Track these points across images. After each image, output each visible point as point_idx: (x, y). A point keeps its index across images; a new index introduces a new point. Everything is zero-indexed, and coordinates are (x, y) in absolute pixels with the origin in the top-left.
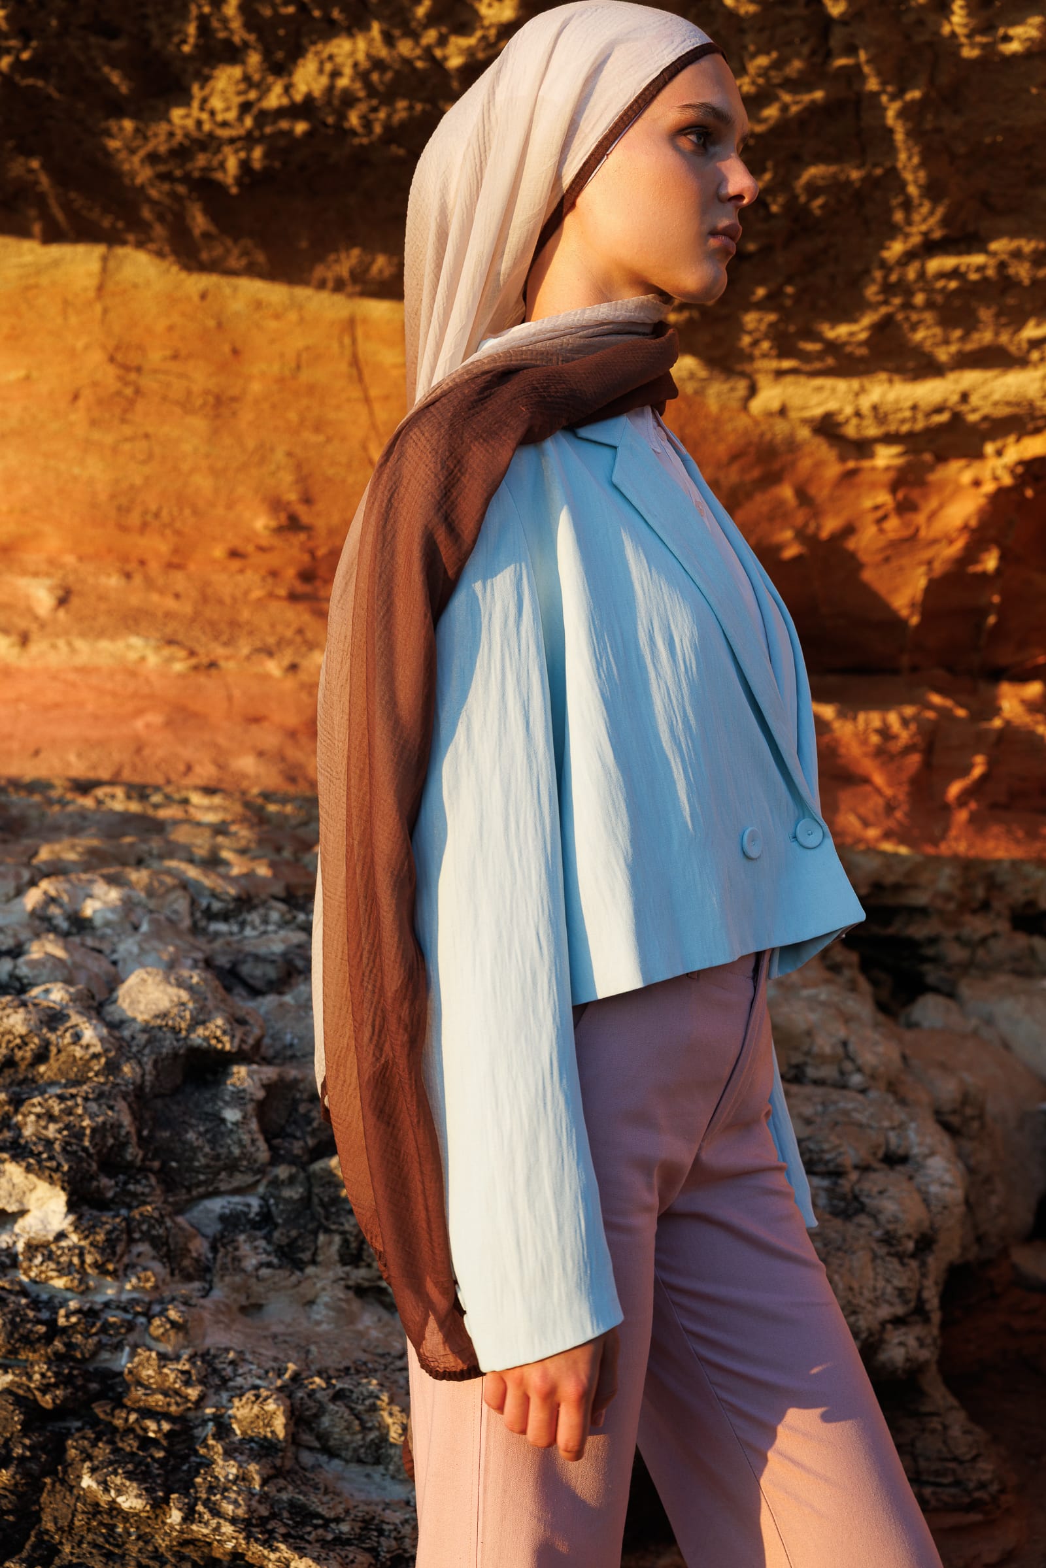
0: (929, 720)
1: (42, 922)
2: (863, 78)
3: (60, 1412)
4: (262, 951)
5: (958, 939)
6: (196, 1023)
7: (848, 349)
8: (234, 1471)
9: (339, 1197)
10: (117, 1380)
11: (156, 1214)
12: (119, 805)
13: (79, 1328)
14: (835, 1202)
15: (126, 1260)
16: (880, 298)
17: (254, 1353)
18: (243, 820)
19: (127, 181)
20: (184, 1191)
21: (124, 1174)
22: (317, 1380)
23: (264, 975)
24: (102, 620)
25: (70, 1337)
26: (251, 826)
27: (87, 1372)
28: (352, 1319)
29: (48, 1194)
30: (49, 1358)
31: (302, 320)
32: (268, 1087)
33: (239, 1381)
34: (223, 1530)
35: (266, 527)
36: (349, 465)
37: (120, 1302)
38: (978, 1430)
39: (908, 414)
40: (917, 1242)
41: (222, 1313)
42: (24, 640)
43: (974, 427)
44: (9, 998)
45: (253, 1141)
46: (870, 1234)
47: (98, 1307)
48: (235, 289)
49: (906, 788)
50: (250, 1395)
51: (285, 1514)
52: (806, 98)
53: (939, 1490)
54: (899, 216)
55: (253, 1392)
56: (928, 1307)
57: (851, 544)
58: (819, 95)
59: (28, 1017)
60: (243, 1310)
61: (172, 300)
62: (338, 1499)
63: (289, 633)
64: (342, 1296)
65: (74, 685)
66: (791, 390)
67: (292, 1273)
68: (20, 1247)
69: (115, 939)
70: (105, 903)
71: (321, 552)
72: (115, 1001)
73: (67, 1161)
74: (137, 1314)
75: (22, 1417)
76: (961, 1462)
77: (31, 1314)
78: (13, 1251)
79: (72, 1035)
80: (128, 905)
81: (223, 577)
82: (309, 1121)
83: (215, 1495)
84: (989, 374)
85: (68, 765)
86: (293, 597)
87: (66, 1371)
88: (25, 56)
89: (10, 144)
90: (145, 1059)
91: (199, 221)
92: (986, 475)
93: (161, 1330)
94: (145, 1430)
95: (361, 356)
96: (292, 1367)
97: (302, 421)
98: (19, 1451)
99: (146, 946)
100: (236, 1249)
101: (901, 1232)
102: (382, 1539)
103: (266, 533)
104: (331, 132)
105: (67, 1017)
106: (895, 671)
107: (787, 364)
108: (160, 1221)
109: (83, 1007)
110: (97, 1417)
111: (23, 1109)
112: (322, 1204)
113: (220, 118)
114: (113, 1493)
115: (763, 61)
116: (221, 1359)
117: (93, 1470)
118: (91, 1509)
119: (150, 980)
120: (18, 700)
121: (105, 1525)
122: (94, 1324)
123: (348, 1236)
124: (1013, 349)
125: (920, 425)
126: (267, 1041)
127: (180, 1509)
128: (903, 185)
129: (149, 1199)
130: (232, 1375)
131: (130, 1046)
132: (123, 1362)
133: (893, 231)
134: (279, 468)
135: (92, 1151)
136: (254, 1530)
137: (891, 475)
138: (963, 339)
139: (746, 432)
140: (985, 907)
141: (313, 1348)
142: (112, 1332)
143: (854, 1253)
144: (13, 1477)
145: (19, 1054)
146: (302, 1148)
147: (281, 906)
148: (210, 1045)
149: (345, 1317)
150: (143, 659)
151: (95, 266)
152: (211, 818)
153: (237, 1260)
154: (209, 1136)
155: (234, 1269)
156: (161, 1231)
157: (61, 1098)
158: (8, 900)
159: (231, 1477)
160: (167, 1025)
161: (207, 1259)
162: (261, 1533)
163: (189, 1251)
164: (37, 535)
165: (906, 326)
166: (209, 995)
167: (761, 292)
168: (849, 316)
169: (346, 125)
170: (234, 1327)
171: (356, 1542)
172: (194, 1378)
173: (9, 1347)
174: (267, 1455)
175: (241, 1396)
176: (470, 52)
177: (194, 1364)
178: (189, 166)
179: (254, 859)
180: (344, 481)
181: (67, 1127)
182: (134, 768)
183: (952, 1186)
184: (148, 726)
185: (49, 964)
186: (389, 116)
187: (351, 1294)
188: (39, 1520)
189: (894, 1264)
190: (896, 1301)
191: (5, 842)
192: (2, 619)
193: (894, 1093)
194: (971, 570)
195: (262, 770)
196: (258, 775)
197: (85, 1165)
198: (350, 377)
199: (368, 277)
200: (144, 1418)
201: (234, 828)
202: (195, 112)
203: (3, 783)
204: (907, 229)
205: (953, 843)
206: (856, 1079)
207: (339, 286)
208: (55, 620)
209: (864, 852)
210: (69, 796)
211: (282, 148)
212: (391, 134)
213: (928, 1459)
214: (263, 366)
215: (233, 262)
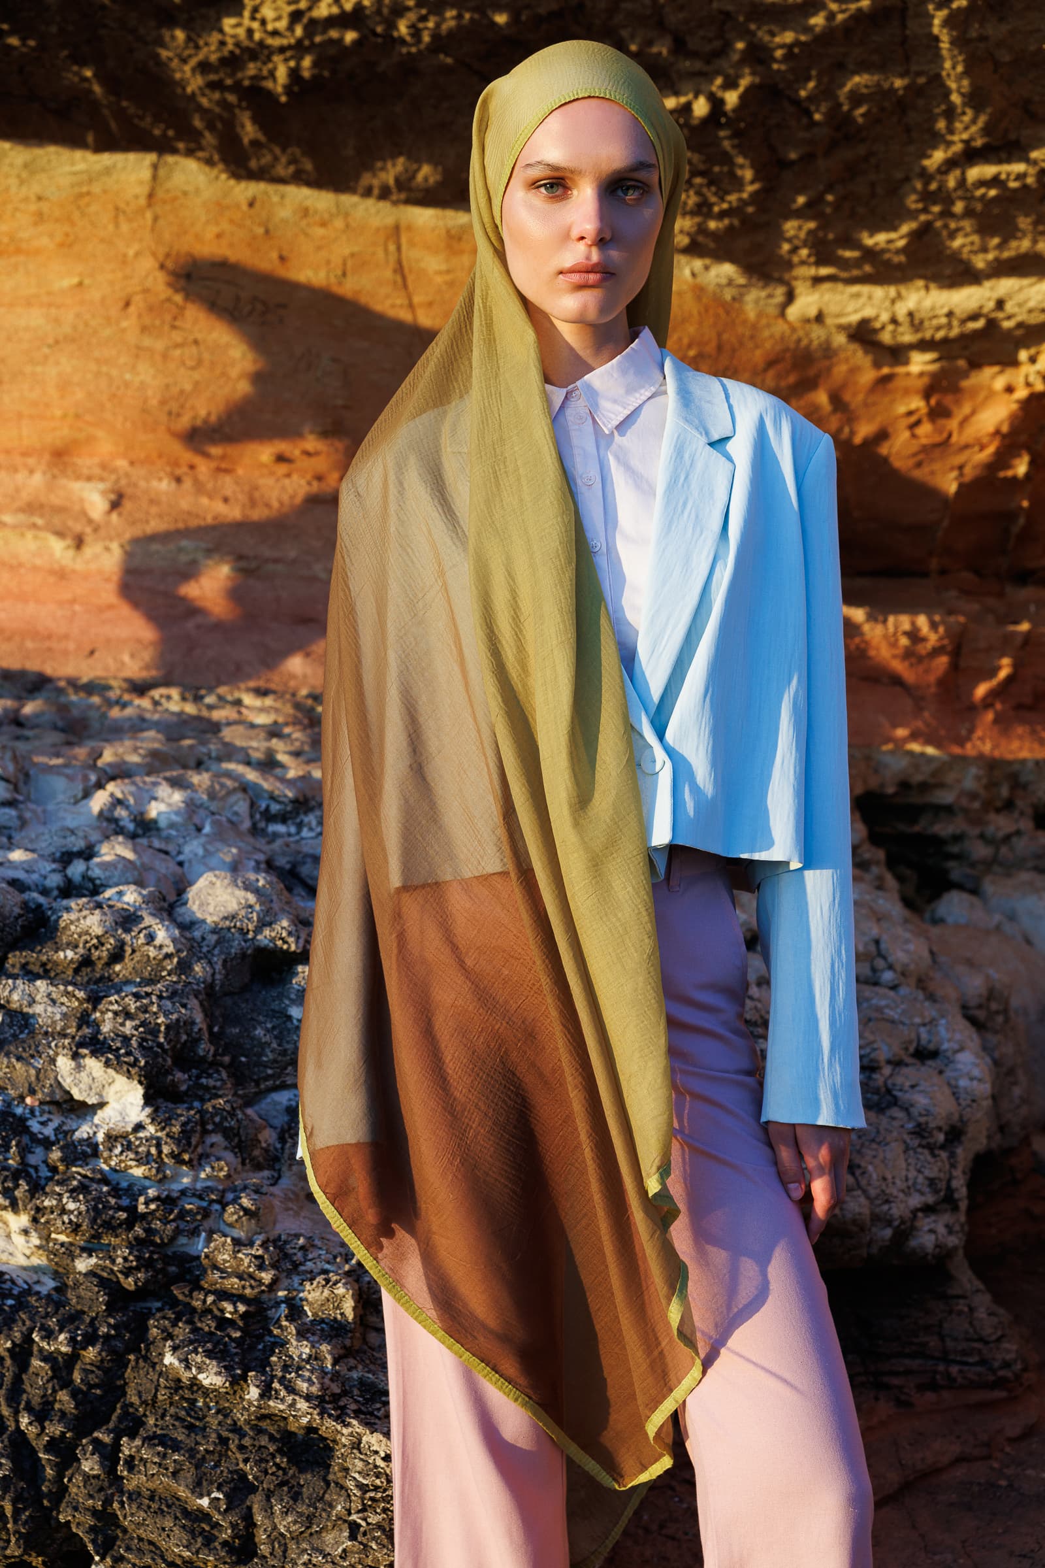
0: (957, 624)
1: (110, 824)
3: (142, 1293)
5: (982, 836)
6: (263, 924)
7: (887, 256)
8: (307, 1350)
10: (194, 1263)
11: (228, 1107)
12: (174, 706)
13: (158, 1215)
14: (869, 1095)
15: (200, 1150)
16: (920, 206)
17: (322, 1238)
18: (295, 722)
19: (179, 91)
20: (253, 1084)
21: (196, 1068)
24: (154, 523)
25: (149, 1223)
26: (304, 729)
27: (167, 1256)
29: (126, 1088)
30: (130, 1243)
31: (347, 226)
33: (310, 1265)
34: (298, 1406)
35: (312, 432)
37: (196, 1190)
38: (1001, 1311)
39: (944, 320)
40: (946, 1134)
41: (290, 1199)
42: (79, 543)
43: (1009, 333)
44: (84, 900)
46: (902, 1126)
47: (175, 1195)
48: (283, 197)
49: (933, 689)
50: (320, 1279)
51: (356, 1392)
52: (852, 6)
53: (966, 1368)
54: (941, 125)
55: (323, 1276)
56: (956, 1196)
57: (884, 450)
58: (865, 3)
59: (104, 918)
61: (220, 207)
66: (827, 297)
68: (100, 1137)
69: (181, 841)
70: (169, 805)
72: (186, 903)
73: (144, 1056)
74: (212, 1201)
75: (106, 1298)
76: (986, 1343)
77: (113, 1201)
78: (94, 1141)
79: (146, 936)
80: (192, 806)
81: (270, 481)
83: (290, 1373)
84: (1025, 282)
85: (123, 664)
87: (147, 1255)
89: (65, 53)
90: (215, 959)
91: (249, 130)
92: (1020, 381)
93: (235, 1217)
94: (222, 1311)
95: (405, 263)
98: (104, 1330)
99: (211, 848)
101: (932, 1125)
103: (312, 438)
104: (380, 40)
105: (140, 919)
106: (925, 574)
107: (824, 271)
108: (232, 1114)
109: (155, 909)
110: (176, 1298)
111: (101, 1007)
113: (270, 27)
114: (194, 1370)
116: (292, 1245)
117: (175, 1349)
118: (172, 1384)
119: (218, 883)
120: (73, 601)
121: (187, 1400)
122: (171, 1212)
125: (955, 332)
127: (257, 1386)
128: (947, 92)
129: (220, 1093)
130: (302, 1260)
131: (201, 947)
132: (200, 1246)
133: (936, 140)
134: (325, 374)
135: (167, 1047)
136: (327, 1406)
137: (926, 380)
138: (1000, 247)
139: (783, 338)
140: (1008, 806)
142: (188, 1219)
143: (887, 1144)
144: (99, 1353)
145: (96, 954)
148: (275, 944)
150: (194, 561)
151: (146, 174)
152: (262, 719)
154: (276, 1032)
156: (233, 1123)
157: (137, 996)
158: (76, 802)
159: (304, 1356)
160: (235, 927)
161: (276, 1149)
162: (334, 1409)
163: (260, 1142)
164: (90, 440)
165: (945, 233)
166: (274, 898)
167: (801, 200)
168: (888, 224)
169: (395, 34)
170: (303, 1214)
172: (267, 1262)
173: (93, 1232)
174: (337, 1336)
175: (312, 1280)
177: (266, 1249)
178: (240, 75)
179: (309, 761)
181: (143, 1024)
183: (980, 1080)
185: (120, 866)
186: (438, 25)
188: (124, 1394)
189: (925, 1155)
190: (927, 1190)
191: (69, 744)
192: (57, 521)
193: (924, 989)
194: (1002, 474)
195: (309, 671)
196: (305, 676)
197: (160, 1060)
198: (395, 282)
199: (413, 184)
200: (221, 1300)
201: (287, 730)
202: (246, 21)
203: (62, 684)
204: (949, 138)
205: (979, 743)
206: (888, 976)
207: (385, 194)
208: (108, 523)
209: (892, 752)
210: (126, 697)
211: (331, 55)
212: (440, 42)
213: (955, 1339)
214: (310, 273)
215: (281, 171)
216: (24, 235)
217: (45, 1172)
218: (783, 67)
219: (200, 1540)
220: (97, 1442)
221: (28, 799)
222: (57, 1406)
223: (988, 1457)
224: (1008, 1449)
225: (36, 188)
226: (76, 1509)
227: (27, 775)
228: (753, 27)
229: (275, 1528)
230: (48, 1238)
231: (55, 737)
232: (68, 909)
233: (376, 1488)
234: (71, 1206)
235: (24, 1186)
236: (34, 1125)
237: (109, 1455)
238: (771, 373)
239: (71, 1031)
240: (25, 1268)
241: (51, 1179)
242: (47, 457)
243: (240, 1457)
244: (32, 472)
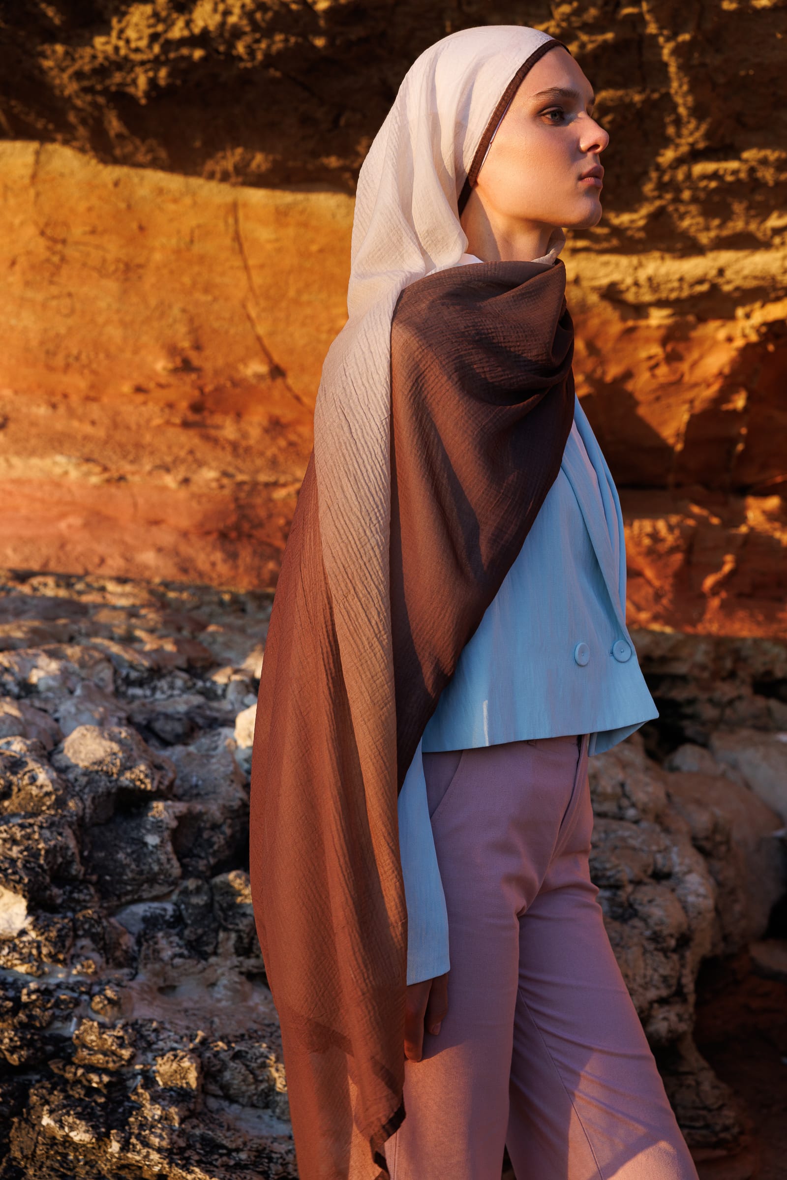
0: (689, 527)
2: (645, 24)
3: (24, 1067)
4: (170, 710)
5: (711, 701)
6: (124, 768)
7: (630, 233)
8: (159, 1112)
9: (235, 903)
10: (67, 1043)
11: (95, 916)
12: (50, 592)
13: (38, 1003)
14: (615, 909)
15: (72, 951)
16: (656, 193)
17: (171, 1023)
18: (149, 605)
19: (57, 92)
20: (115, 898)
21: (70, 885)
22: (220, 1044)
23: (173, 730)
24: (33, 442)
25: (31, 1010)
26: (157, 611)
27: (44, 1037)
28: (245, 998)
29: (13, 901)
30: (15, 1026)
31: (195, 204)
32: (180, 818)
33: (161, 1044)
34: (152, 1157)
35: (164, 369)
36: (231, 320)
37: (69, 984)
38: (723, 1086)
39: (676, 284)
40: (678, 940)
41: (146, 992)
43: (728, 296)
45: (169, 860)
46: (641, 934)
47: (52, 987)
48: (142, 179)
49: (670, 580)
50: (170, 1055)
51: (198, 1146)
52: (600, 38)
53: (693, 1131)
54: (671, 131)
55: (172, 1053)
56: (686, 990)
57: (630, 386)
58: (609, 36)
60: (161, 990)
61: (91, 186)
62: (238, 1134)
63: (182, 454)
64: (237, 979)
65: (10, 493)
66: (583, 264)
67: (199, 962)
69: (57, 701)
70: (47, 672)
71: (209, 388)
72: (62, 751)
73: (27, 875)
74: (82, 993)
76: (710, 1110)
79: (29, 778)
80: (65, 674)
81: (130, 408)
82: (211, 844)
83: (145, 1131)
84: (741, 254)
85: (7, 558)
86: (186, 424)
87: (29, 1036)
90: (86, 796)
91: (114, 125)
92: (738, 333)
93: (101, 1005)
94: (90, 1081)
95: (242, 233)
96: (201, 1034)
97: (194, 284)
99: (82, 707)
100: (156, 943)
101: (665, 932)
102: (272, 1165)
103: (164, 373)
104: (222, 57)
105: (25, 764)
106: (663, 487)
107: (581, 244)
108: (99, 922)
109: (37, 756)
110: (52, 1071)
112: (222, 909)
113: (133, 45)
114: (67, 1129)
115: (566, 9)
116: (147, 1028)
117: (51, 1112)
118: (49, 1141)
119: (89, 735)
121: (60, 1154)
122: (49, 1001)
123: (242, 934)
124: (760, 235)
125: (685, 293)
126: (178, 782)
127: (118, 1142)
128: (675, 107)
129: (89, 905)
130: (155, 1040)
131: (74, 786)
132: (72, 1029)
133: (667, 142)
134: (175, 321)
135: (46, 867)
136: (175, 1157)
137: (662, 332)
138: (720, 227)
140: (732, 675)
141: (216, 1020)
142: (63, 1007)
143: (629, 948)
146: (206, 865)
147: (184, 675)
148: (135, 785)
149: (240, 996)
150: (66, 473)
151: (30, 159)
152: (123, 603)
153: (157, 952)
154: (134, 856)
155: (155, 959)
156: (99, 929)
157: (22, 826)
159: (156, 1117)
160: (102, 770)
161: (134, 951)
162: (180, 1159)
163: (120, 944)
165: (675, 216)
166: (134, 747)
168: (630, 207)
169: (234, 53)
170: (155, 1003)
171: (251, 1167)
172: (126, 1042)
174: (183, 1101)
175: (162, 1056)
177: (126, 1031)
178: (108, 82)
179: (161, 637)
180: (227, 332)
181: (27, 849)
182: (59, 560)
183: (705, 897)
184: (70, 527)
185: (8, 722)
186: (269, 47)
187: (243, 978)
188: (9, 1150)
189: (660, 957)
190: (662, 985)
193: (661, 823)
194: (724, 408)
195: (161, 563)
197: (40, 878)
198: (233, 249)
199: (249, 170)
200: (88, 1072)
201: (143, 612)
202: (114, 40)
204: (678, 141)
205: (708, 625)
206: (631, 813)
207: (225, 177)
209: (637, 632)
210: (11, 584)
211: (182, 69)
212: (270, 60)
213: (685, 1108)
214: (164, 240)
215: (140, 157)
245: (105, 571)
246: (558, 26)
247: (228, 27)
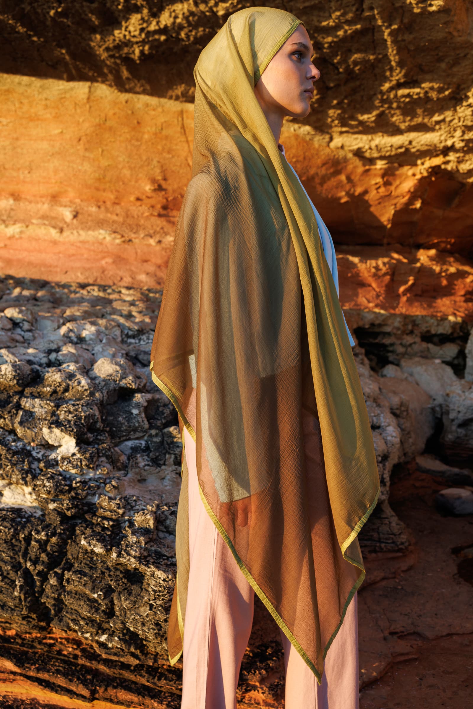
0: (393, 263)
1: (67, 339)
2: (376, 20)
3: (73, 517)
4: (147, 350)
5: (401, 344)
6: (122, 378)
7: (368, 124)
8: (135, 539)
9: (173, 441)
10: (94, 506)
11: (108, 447)
12: (95, 293)
13: (80, 488)
15: (97, 463)
16: (380, 104)
17: (142, 497)
18: (141, 300)
19: (98, 58)
20: (118, 438)
21: (96, 432)
22: (165, 507)
23: (147, 359)
24: (90, 224)
25: (77, 491)
26: (144, 302)
27: (83, 503)
29: (69, 440)
30: (69, 498)
31: (163, 111)
32: (148, 402)
33: (137, 507)
34: (131, 560)
35: (150, 189)
36: (181, 166)
37: (95, 478)
38: (402, 523)
39: (389, 148)
40: (382, 457)
41: (132, 482)
42: (61, 231)
43: (414, 154)
44: (54, 368)
45: (143, 421)
47: (87, 480)
48: (138, 99)
49: (384, 289)
50: (141, 512)
51: (153, 555)
52: (354, 28)
53: (387, 545)
54: (388, 73)
56: (385, 480)
57: (366, 197)
58: (359, 26)
59: (62, 375)
60: (139, 481)
61: (115, 103)
63: (158, 229)
64: (174, 476)
65: (80, 248)
66: (345, 139)
67: (157, 468)
68: (59, 458)
69: (94, 345)
70: (90, 332)
71: (170, 199)
72: (93, 370)
73: (76, 428)
74: (101, 483)
75: (60, 519)
76: (395, 535)
77: (63, 482)
78: (57, 459)
79: (77, 382)
80: (98, 332)
81: (134, 208)
82: (163, 414)
83: (128, 548)
84: (420, 134)
85: (78, 277)
86: (160, 215)
87: (76, 503)
88: (59, 10)
89: (55, 43)
90: (104, 391)
91: (125, 73)
92: (418, 172)
93: (110, 489)
94: (104, 524)
95: (185, 125)
96: (156, 502)
97: (163, 149)
98: (59, 531)
99: (105, 348)
100: (137, 459)
103: (149, 191)
104: (174, 39)
105: (75, 376)
106: (381, 245)
107: (344, 129)
108: (109, 450)
109: (81, 372)
110: (87, 519)
111: (60, 409)
112: (168, 444)
113: (132, 34)
114: (92, 546)
115: (338, 13)
116: (131, 499)
117: (85, 538)
118: (84, 551)
119: (106, 362)
120: (59, 253)
121: (90, 557)
122: (85, 486)
123: (176, 455)
124: (429, 124)
125: (393, 153)
126: (148, 384)
127: (116, 553)
128: (390, 61)
129: (105, 442)
130: (135, 505)
131: (98, 386)
132: (96, 500)
133: (386, 79)
134: (154, 167)
135: (85, 424)
136: (142, 560)
137: (382, 171)
138: (411, 120)
139: (328, 155)
140: (411, 332)
141: (164, 495)
142: (92, 489)
144: (57, 540)
145: (58, 389)
146: (161, 423)
148: (127, 386)
149: (176, 484)
150: (105, 238)
151: (86, 90)
152: (128, 299)
153: (137, 463)
154: (127, 419)
155: (136, 467)
156: (110, 453)
157: (74, 405)
158: (55, 330)
159: (134, 542)
160: (112, 379)
161: (126, 463)
162: (145, 562)
163: (120, 460)
164: (66, 191)
165: (389, 115)
166: (127, 368)
167: (335, 102)
168: (368, 111)
169: (180, 37)
170: (136, 487)
172: (121, 506)
173: (55, 494)
174: (147, 534)
175: (138, 513)
176: (227, 9)
177: (121, 501)
178: (121, 52)
179: (145, 315)
180: (179, 172)
181: (76, 416)
182: (101, 279)
183: (395, 437)
184: (106, 263)
185: (69, 355)
186: (196, 34)
188: (66, 555)
191: (54, 308)
192: (53, 222)
193: (376, 402)
194: (411, 207)
195: (148, 280)
196: (147, 282)
197: (82, 429)
198: (181, 133)
199: (188, 95)
200: (103, 520)
201: (137, 303)
202: (123, 32)
203: (53, 284)
204: (391, 79)
205: (401, 309)
207: (177, 98)
208: (72, 223)
209: (368, 312)
210: (78, 290)
211: (156, 46)
213: (383, 534)
214: (149, 129)
215: (138, 89)
216: (40, 113)
217: (38, 471)
218: (328, 51)
219: (94, 609)
220: (56, 573)
221: (37, 329)
222: (41, 559)
223: (395, 578)
224: (402, 575)
225: (45, 96)
226: (48, 597)
227: (36, 320)
228: (316, 35)
229: (122, 605)
230: (39, 496)
231: (48, 305)
232: (48, 372)
233: (160, 591)
234: (47, 484)
235: (30, 476)
236: (34, 453)
237: (60, 578)
238: (324, 168)
239: (48, 418)
240: (30, 507)
241: (40, 474)
242: (49, 198)
243: (109, 579)
244: (44, 204)
245: (123, 284)
246: (334, 21)
247: (176, 24)
